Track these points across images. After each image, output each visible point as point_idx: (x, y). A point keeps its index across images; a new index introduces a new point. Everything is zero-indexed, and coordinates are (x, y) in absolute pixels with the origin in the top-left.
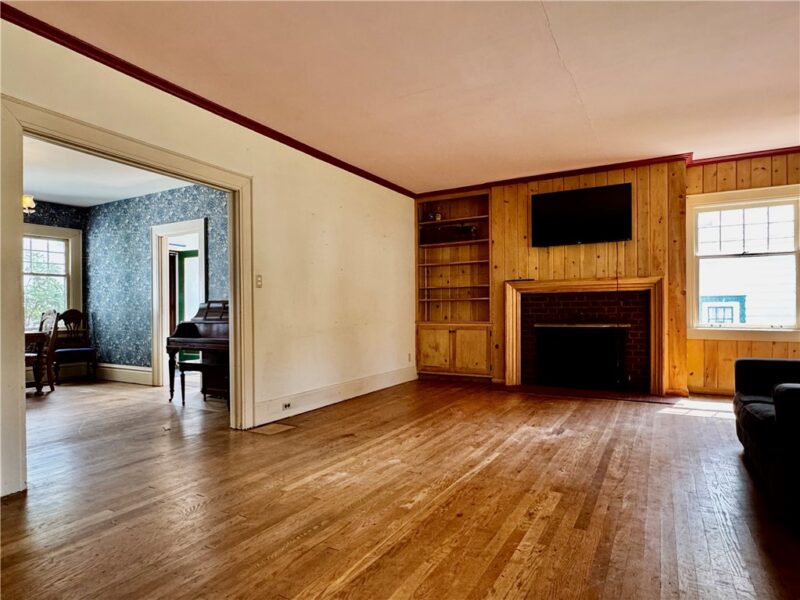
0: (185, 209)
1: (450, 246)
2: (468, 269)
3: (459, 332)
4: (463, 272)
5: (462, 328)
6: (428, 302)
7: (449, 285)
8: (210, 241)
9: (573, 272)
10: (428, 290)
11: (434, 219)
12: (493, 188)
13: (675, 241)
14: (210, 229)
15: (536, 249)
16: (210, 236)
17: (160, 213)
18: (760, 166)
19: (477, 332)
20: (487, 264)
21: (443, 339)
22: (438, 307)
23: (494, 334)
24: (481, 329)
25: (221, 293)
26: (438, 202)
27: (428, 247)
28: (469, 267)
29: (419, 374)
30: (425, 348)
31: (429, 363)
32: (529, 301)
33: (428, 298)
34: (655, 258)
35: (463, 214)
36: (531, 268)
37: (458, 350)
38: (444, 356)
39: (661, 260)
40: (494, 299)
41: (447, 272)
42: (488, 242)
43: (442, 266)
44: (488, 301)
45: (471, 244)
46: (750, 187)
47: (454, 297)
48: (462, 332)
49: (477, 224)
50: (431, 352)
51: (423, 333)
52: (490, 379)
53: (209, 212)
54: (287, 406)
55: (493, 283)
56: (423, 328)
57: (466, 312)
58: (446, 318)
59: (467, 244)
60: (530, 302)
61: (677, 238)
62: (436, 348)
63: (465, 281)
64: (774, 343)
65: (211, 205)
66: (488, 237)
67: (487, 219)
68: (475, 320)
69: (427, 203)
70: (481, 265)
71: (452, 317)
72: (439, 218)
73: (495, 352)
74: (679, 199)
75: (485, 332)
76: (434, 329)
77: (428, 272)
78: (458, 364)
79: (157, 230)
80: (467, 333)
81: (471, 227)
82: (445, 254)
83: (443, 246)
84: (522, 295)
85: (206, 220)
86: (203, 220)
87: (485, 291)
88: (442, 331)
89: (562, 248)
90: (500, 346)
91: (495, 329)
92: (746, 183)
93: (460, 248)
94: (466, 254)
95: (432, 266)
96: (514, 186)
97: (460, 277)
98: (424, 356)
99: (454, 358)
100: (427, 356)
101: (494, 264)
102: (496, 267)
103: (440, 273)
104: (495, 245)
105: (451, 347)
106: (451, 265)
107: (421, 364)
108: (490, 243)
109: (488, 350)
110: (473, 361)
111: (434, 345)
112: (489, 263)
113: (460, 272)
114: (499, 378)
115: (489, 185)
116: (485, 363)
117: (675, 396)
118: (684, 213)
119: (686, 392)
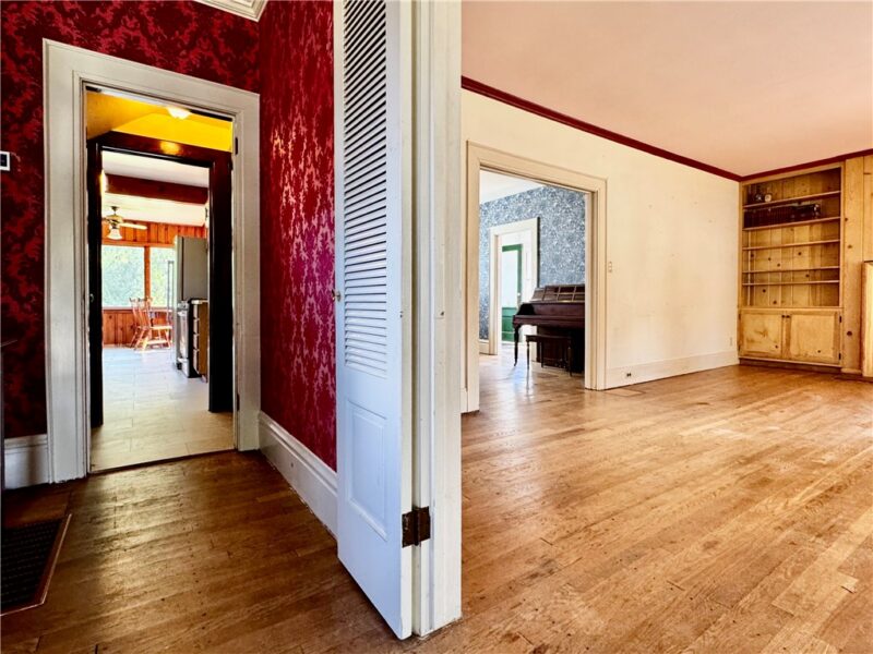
0: (519, 211)
1: (782, 227)
2: (806, 252)
3: (795, 319)
4: (800, 254)
5: (798, 313)
6: (751, 286)
7: (780, 268)
8: (542, 236)
10: (752, 274)
11: (763, 200)
12: (847, 161)
14: (542, 226)
16: (541, 232)
17: (497, 216)
20: (837, 244)
21: (773, 324)
22: (764, 291)
23: (845, 319)
24: (826, 314)
25: (552, 280)
26: (766, 183)
27: (752, 231)
28: (808, 248)
29: (740, 359)
30: (749, 332)
31: (754, 348)
33: (752, 281)
35: (801, 192)
37: (793, 336)
38: (775, 342)
40: (846, 282)
41: (777, 255)
42: (839, 220)
43: (771, 248)
44: (838, 284)
45: (812, 225)
47: (787, 280)
48: (800, 317)
49: (820, 201)
50: (757, 337)
51: (747, 318)
52: (840, 368)
53: (541, 212)
54: (629, 375)
55: (845, 265)
56: (747, 313)
57: (803, 296)
58: (775, 302)
59: (806, 225)
62: (764, 333)
63: (804, 262)
65: (543, 206)
66: (839, 215)
67: (839, 195)
68: (814, 304)
69: (753, 185)
70: (828, 245)
71: (782, 302)
72: (768, 199)
73: (848, 340)
75: (833, 317)
76: (762, 314)
77: (752, 256)
78: (794, 351)
79: (494, 230)
80: (808, 320)
81: (814, 205)
82: (775, 235)
83: (773, 228)
85: (539, 219)
86: (535, 220)
87: (835, 274)
88: (772, 317)
90: (855, 331)
91: (848, 314)
93: (795, 228)
94: (804, 234)
95: (757, 250)
97: (796, 260)
98: (748, 341)
99: (788, 344)
100: (752, 341)
101: (847, 245)
102: (850, 247)
103: (768, 256)
104: (849, 223)
105: (784, 333)
106: (783, 248)
107: (745, 348)
108: (842, 220)
109: (837, 338)
110: (815, 348)
111: (762, 330)
112: (839, 243)
113: (796, 255)
114: (852, 368)
115: (842, 158)
116: (832, 351)
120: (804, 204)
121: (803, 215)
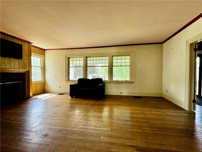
9: (3, 66)
18: (38, 50)
74: (30, 52)
92: (35, 52)
117: (31, 97)
118: (31, 56)
119: (33, 96)
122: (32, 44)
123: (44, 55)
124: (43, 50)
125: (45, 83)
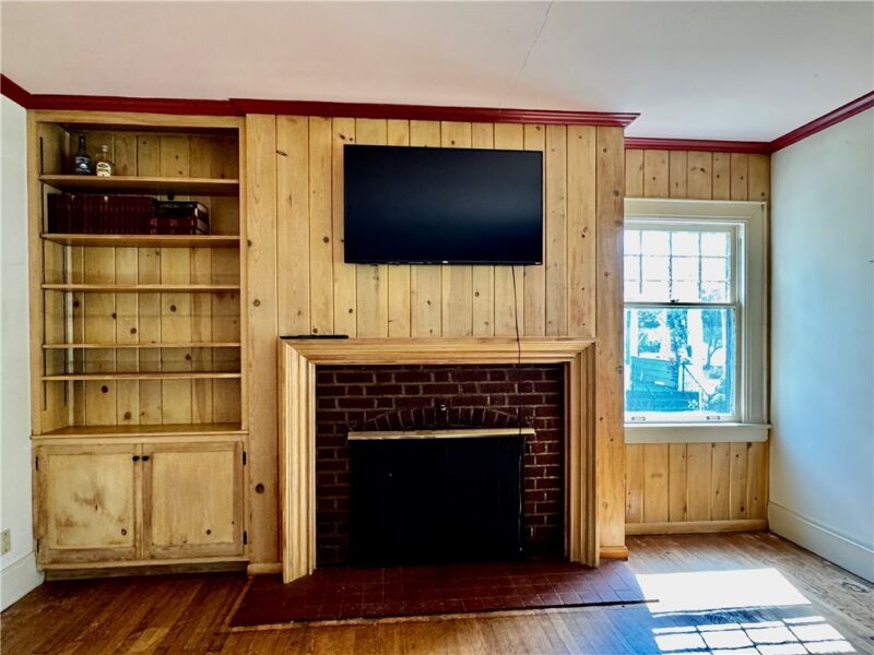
1: (139, 245)
2: (185, 305)
3: (161, 462)
4: (173, 308)
5: (169, 449)
7: (136, 341)
9: (427, 321)
11: (93, 172)
12: (250, 116)
13: (606, 275)
15: (352, 267)
18: (699, 166)
19: (209, 457)
20: (235, 293)
21: (115, 478)
22: (104, 390)
23: (251, 458)
24: (221, 448)
27: (75, 244)
28: (188, 297)
29: (45, 572)
30: (62, 501)
31: (74, 540)
32: (334, 383)
34: (575, 303)
35: (170, 168)
36: (342, 308)
37: (159, 503)
38: (121, 520)
39: (586, 309)
40: (251, 376)
41: (129, 307)
42: (236, 244)
43: (116, 292)
44: (239, 379)
45: (193, 246)
46: (687, 197)
48: (171, 457)
49: (207, 200)
50: (80, 513)
51: (55, 464)
52: (245, 565)
55: (250, 339)
56: (53, 451)
57: (182, 403)
58: (127, 417)
59: (182, 244)
60: (337, 384)
61: (610, 269)
62: (96, 502)
63: (178, 331)
64: (713, 445)
66: (238, 234)
67: (236, 186)
70: (220, 294)
71: (142, 415)
72: (104, 171)
73: (257, 503)
74: (613, 197)
75: (231, 454)
76: (89, 454)
77: (76, 304)
78: (159, 537)
80: (184, 462)
81: (193, 205)
82: (124, 262)
83: (118, 244)
84: (318, 368)
87: (231, 360)
88: (112, 459)
89: (404, 270)
90: (268, 485)
91: (256, 447)
92: (681, 190)
94: (180, 266)
95: (87, 292)
96: (302, 121)
97: (166, 321)
98: (59, 524)
99: (148, 522)
100: (69, 524)
101: (252, 298)
102: (257, 303)
103: (110, 311)
104: (256, 252)
105: (139, 496)
106: (140, 292)
107: (51, 545)
108: (243, 245)
109: (239, 498)
110: (201, 524)
111: (90, 495)
112: (238, 291)
113: (166, 310)
114: (266, 561)
115: (240, 107)
116: (231, 528)
117: (609, 560)
118: (620, 223)
119: (624, 550)
120: (178, 198)
121: (173, 223)
122: (633, 130)
123: (767, 198)
124: (753, 159)
125: (766, 445)
